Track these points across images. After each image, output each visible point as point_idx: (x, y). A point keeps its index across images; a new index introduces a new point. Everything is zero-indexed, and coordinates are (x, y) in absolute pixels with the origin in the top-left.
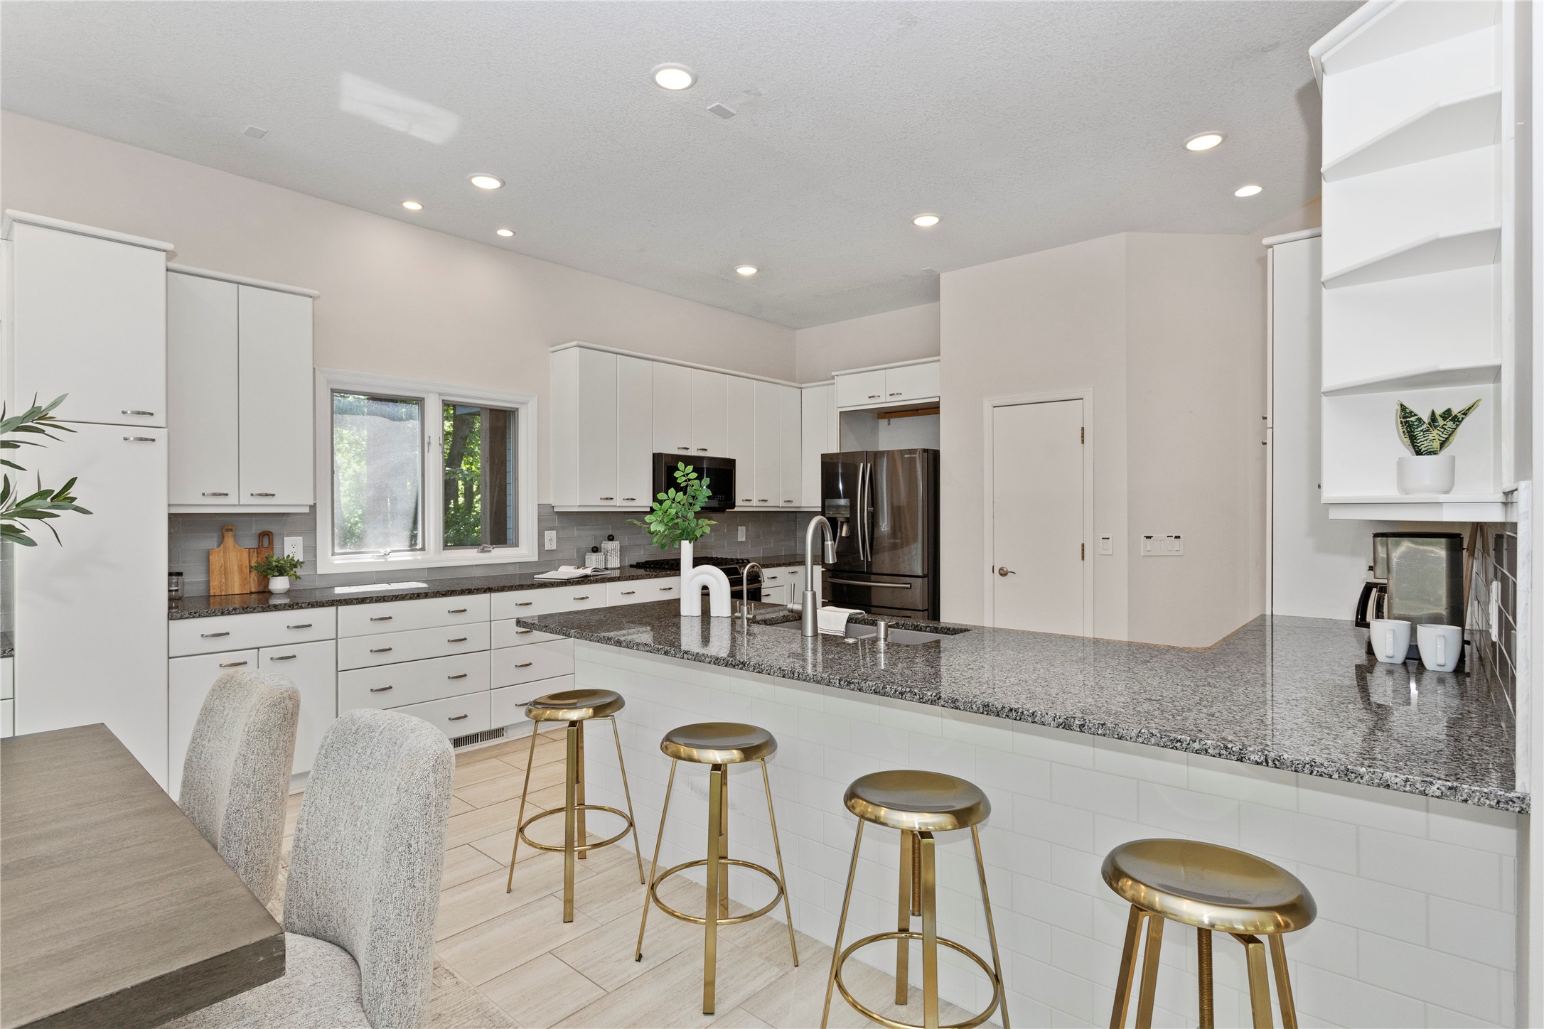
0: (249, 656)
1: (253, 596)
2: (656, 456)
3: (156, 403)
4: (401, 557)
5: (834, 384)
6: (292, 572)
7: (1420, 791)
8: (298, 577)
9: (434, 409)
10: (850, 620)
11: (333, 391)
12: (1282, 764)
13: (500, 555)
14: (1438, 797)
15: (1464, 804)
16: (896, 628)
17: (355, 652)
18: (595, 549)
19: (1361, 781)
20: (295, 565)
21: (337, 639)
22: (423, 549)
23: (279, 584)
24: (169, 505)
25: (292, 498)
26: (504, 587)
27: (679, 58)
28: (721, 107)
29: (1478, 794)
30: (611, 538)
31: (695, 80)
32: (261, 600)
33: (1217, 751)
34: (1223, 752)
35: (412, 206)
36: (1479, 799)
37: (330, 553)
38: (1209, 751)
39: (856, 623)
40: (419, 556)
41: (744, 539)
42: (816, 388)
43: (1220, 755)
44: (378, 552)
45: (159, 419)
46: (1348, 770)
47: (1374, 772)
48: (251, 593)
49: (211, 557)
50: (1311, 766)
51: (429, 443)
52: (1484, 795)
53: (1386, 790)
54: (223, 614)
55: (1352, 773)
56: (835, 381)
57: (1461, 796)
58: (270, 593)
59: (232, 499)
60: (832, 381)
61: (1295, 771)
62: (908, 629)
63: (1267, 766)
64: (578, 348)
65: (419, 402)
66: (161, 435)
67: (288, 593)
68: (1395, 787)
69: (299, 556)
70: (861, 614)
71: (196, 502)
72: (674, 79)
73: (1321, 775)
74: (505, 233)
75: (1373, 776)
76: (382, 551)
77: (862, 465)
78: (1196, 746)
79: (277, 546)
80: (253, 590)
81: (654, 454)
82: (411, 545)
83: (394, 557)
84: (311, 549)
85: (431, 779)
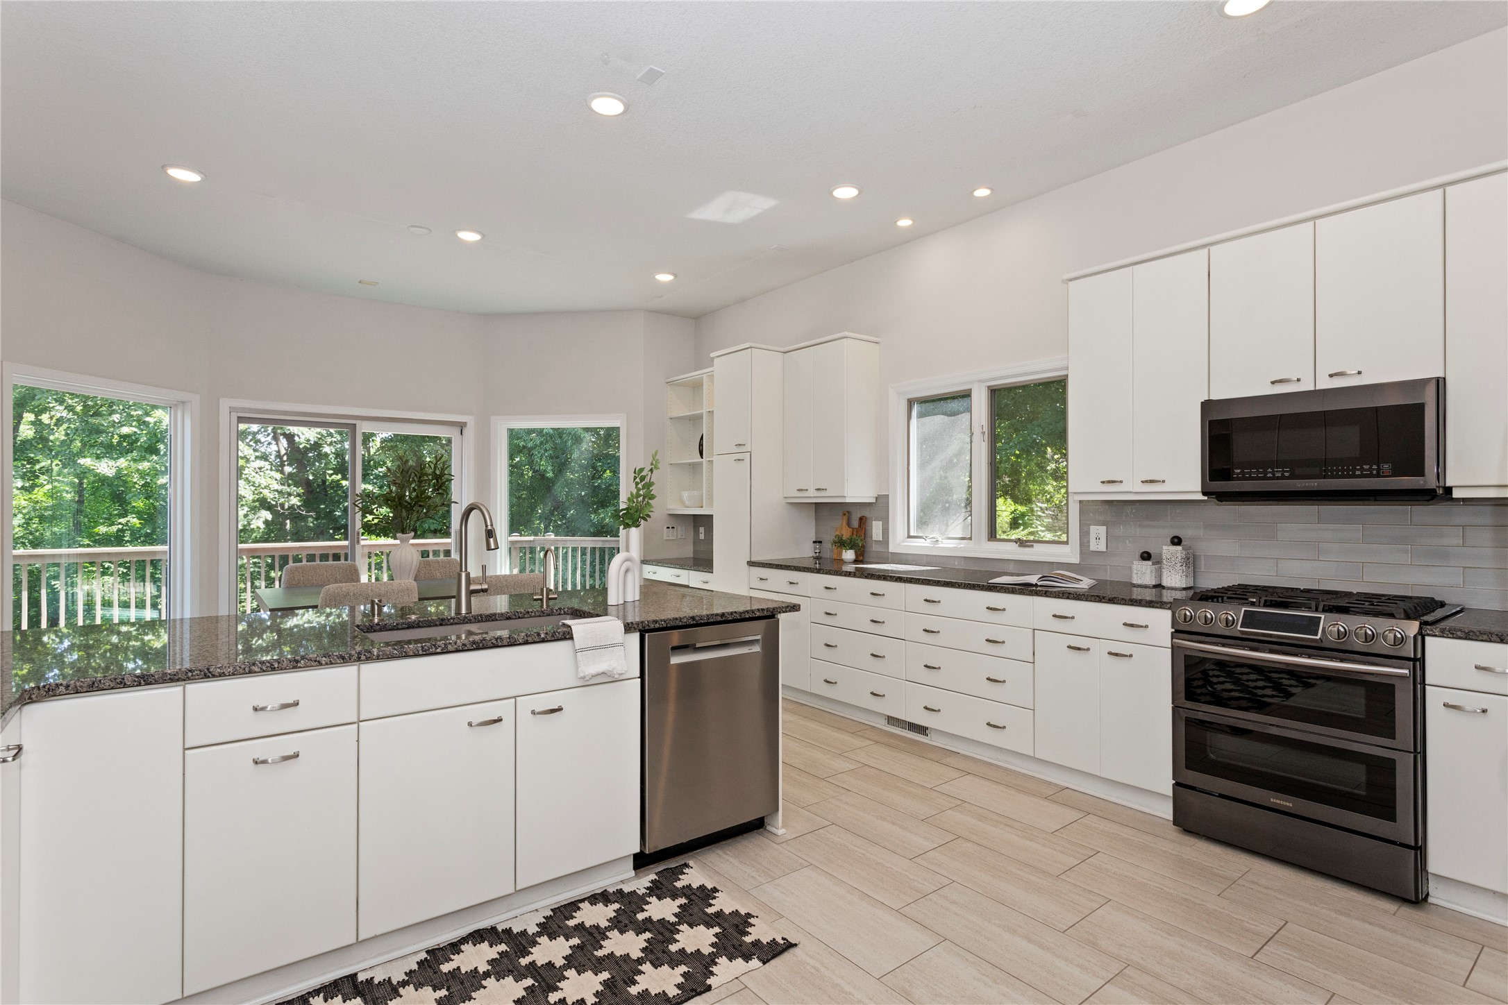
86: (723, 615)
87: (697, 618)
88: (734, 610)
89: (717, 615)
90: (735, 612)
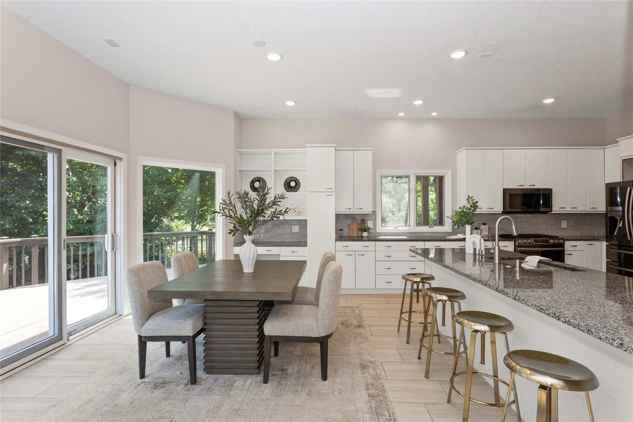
0: (353, 253)
1: (359, 237)
2: (504, 190)
3: (333, 186)
4: (402, 228)
5: (618, 145)
6: (369, 231)
7: (611, 343)
8: (370, 233)
9: (413, 179)
10: (540, 262)
11: (381, 176)
12: (570, 324)
13: (438, 229)
14: (617, 347)
15: (625, 352)
16: (557, 267)
17: (380, 256)
18: (476, 228)
19: (593, 335)
20: (369, 229)
21: (375, 251)
22: (409, 226)
23: (365, 234)
24: (336, 212)
25: (367, 209)
26: (429, 240)
27: (456, 48)
28: (483, 55)
29: (630, 348)
30: (484, 224)
31: (467, 53)
32: (360, 239)
33: (552, 315)
34: (554, 316)
35: (401, 114)
36: (630, 351)
37: (380, 226)
38: (550, 315)
39: (542, 263)
40: (407, 228)
41: (566, 227)
42: (612, 148)
43: (553, 317)
44: (395, 226)
45: (333, 190)
46: (589, 330)
47: (597, 332)
48: (359, 236)
49: (350, 226)
50: (578, 326)
51: (411, 190)
52: (631, 349)
53: (600, 340)
54: (347, 241)
55: (590, 331)
56: (619, 144)
57: (624, 348)
58: (363, 237)
59: (352, 210)
60: (617, 144)
61: (574, 327)
62: (562, 268)
63: (566, 324)
64: (465, 150)
65: (408, 177)
66: (333, 194)
67: (367, 237)
68: (603, 340)
69: (371, 227)
70: (549, 260)
71: (343, 210)
72: (458, 55)
73: (581, 331)
74: (434, 114)
75: (596, 334)
76: (396, 226)
77: (629, 188)
78: (547, 312)
79: (366, 224)
80: (360, 236)
81: (503, 189)
82: (405, 224)
83: (399, 228)
84: (375, 225)
85: (331, 275)
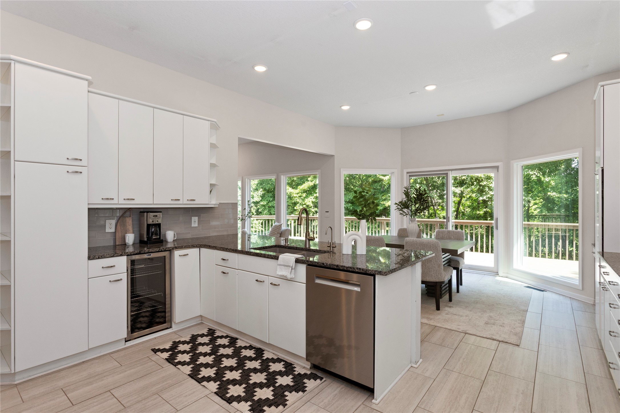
86: (337, 266)
87: (325, 264)
88: (344, 265)
89: (334, 265)
90: (344, 266)
